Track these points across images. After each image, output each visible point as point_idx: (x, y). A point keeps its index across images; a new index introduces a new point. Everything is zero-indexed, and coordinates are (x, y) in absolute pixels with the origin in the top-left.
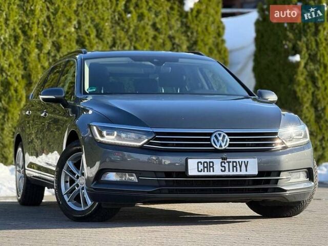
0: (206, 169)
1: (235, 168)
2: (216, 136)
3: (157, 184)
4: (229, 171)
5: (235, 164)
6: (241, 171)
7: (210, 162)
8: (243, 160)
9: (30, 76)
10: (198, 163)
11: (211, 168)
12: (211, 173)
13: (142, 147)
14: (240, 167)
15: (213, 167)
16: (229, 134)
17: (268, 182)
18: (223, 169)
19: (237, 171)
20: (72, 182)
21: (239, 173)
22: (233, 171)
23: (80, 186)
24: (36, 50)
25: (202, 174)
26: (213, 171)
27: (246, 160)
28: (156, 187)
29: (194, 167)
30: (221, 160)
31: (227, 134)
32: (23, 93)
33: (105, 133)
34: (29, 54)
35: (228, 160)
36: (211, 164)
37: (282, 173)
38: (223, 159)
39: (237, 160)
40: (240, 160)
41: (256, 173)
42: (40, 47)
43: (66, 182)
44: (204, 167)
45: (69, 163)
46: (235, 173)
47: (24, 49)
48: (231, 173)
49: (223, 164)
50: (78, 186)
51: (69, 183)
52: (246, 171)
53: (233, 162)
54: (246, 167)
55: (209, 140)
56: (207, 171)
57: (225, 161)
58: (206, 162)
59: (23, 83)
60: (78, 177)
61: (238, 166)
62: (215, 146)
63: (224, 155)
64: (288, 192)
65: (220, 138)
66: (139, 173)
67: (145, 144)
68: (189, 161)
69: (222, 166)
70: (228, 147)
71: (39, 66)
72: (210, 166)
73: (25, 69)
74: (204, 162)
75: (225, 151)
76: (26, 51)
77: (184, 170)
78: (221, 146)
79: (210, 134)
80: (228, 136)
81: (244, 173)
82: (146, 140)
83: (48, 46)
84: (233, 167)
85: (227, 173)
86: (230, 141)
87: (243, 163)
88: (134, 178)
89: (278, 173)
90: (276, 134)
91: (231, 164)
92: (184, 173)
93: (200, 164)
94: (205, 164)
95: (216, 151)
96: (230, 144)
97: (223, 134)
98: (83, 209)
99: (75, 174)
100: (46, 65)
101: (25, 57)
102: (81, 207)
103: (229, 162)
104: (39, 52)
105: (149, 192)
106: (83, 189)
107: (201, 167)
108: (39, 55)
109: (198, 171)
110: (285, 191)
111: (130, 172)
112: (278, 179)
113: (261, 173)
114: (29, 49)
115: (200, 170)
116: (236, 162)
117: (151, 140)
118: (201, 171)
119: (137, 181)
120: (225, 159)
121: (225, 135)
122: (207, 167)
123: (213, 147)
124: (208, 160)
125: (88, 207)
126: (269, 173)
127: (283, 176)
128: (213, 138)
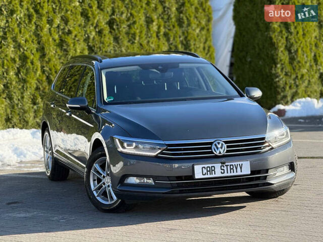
0: (209, 173)
1: (232, 170)
2: (215, 145)
3: (170, 186)
4: (227, 173)
5: (232, 167)
6: (237, 172)
7: (212, 167)
8: (238, 163)
9: (43, 48)
10: (202, 168)
11: (213, 172)
12: (213, 176)
13: (156, 157)
14: (236, 168)
15: (214, 170)
16: (226, 142)
17: (258, 178)
18: (223, 171)
19: (233, 172)
20: (99, 180)
21: (235, 174)
22: (231, 172)
23: (107, 184)
24: (48, 26)
25: (206, 176)
26: (215, 174)
27: (241, 163)
28: (170, 188)
29: (199, 172)
30: (220, 165)
31: (224, 142)
32: (38, 64)
33: (125, 145)
34: (42, 29)
35: (226, 164)
36: (213, 168)
37: (269, 170)
38: (222, 163)
39: (233, 164)
40: (236, 163)
41: (249, 173)
42: (50, 22)
43: (94, 180)
44: (207, 171)
45: (96, 166)
46: (232, 174)
47: (37, 26)
48: (229, 174)
49: (222, 167)
50: (104, 184)
51: (96, 181)
52: (241, 171)
53: (230, 165)
54: (241, 168)
55: (210, 148)
56: (210, 174)
57: (224, 165)
58: (209, 167)
59: (38, 55)
60: (104, 177)
61: (234, 168)
62: (215, 153)
63: (223, 160)
64: (275, 185)
65: (219, 146)
66: (155, 178)
67: (159, 154)
68: (196, 167)
69: (221, 169)
70: (226, 152)
71: (51, 39)
72: (212, 170)
73: (39, 43)
74: (207, 167)
75: (224, 156)
76: (39, 27)
77: (191, 174)
78: (220, 153)
79: (211, 143)
80: (226, 144)
81: (239, 173)
82: (160, 151)
83: (57, 21)
84: (231, 169)
85: (226, 174)
86: (227, 148)
87: (238, 165)
88: (151, 181)
89: (267, 171)
90: (263, 139)
91: (229, 167)
92: (192, 177)
93: (204, 169)
94: (208, 168)
95: (217, 157)
96: (227, 150)
97: (221, 142)
98: (109, 203)
99: (101, 175)
100: (57, 37)
101: (38, 33)
102: (108, 201)
103: (227, 166)
104: (50, 27)
105: (163, 193)
106: (109, 186)
107: (205, 171)
108: (50, 29)
109: (203, 174)
110: (273, 184)
111: (148, 177)
112: (267, 176)
113: (253, 172)
114: (41, 25)
115: (204, 173)
116: (232, 165)
117: (163, 150)
118: (205, 175)
119: (153, 184)
120: (224, 163)
121: (224, 143)
122: (210, 171)
123: (214, 154)
124: (210, 165)
125: (113, 202)
126: (259, 172)
127: (271, 173)
128: (213, 146)
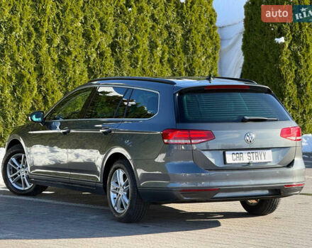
24: (47, 45)
32: (35, 83)
34: (40, 48)
42: (50, 41)
47: (36, 45)
59: (35, 74)
71: (49, 59)
73: (37, 62)
83: (57, 41)
100: (56, 57)
101: (37, 52)
104: (49, 47)
114: (40, 44)
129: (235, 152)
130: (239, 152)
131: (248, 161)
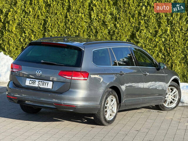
129: (32, 80)
130: (34, 80)
131: (37, 86)
